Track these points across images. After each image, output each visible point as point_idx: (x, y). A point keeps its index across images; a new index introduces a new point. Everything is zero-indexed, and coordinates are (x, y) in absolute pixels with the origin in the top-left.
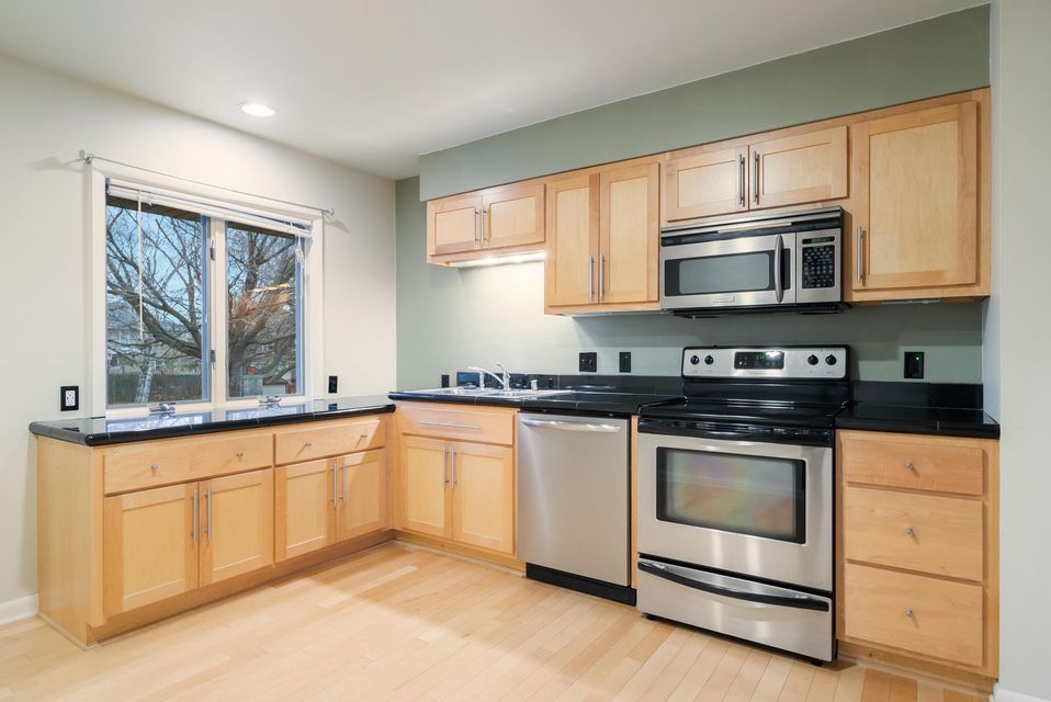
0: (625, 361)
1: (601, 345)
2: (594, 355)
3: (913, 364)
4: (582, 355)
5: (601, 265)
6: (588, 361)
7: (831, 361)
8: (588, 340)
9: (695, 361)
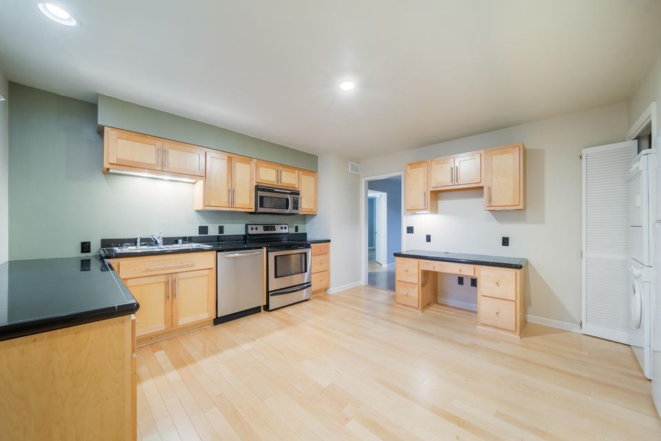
0: (221, 229)
1: (210, 223)
2: (206, 228)
3: (297, 229)
4: (200, 227)
5: (232, 192)
6: (203, 230)
7: (285, 228)
8: (203, 220)
9: (252, 229)
